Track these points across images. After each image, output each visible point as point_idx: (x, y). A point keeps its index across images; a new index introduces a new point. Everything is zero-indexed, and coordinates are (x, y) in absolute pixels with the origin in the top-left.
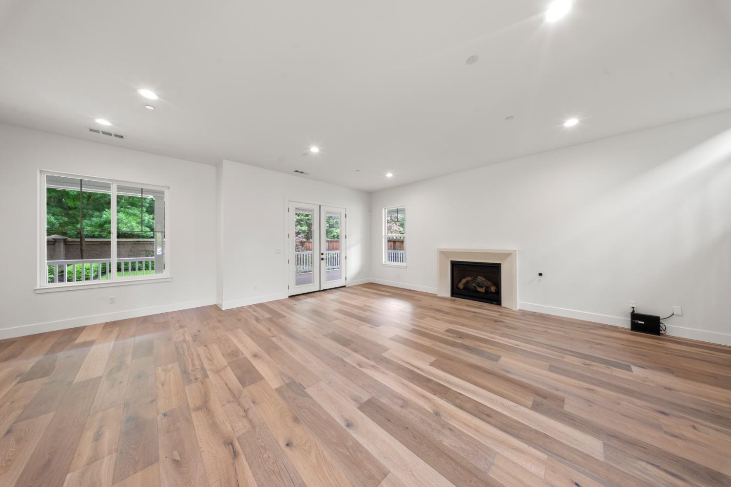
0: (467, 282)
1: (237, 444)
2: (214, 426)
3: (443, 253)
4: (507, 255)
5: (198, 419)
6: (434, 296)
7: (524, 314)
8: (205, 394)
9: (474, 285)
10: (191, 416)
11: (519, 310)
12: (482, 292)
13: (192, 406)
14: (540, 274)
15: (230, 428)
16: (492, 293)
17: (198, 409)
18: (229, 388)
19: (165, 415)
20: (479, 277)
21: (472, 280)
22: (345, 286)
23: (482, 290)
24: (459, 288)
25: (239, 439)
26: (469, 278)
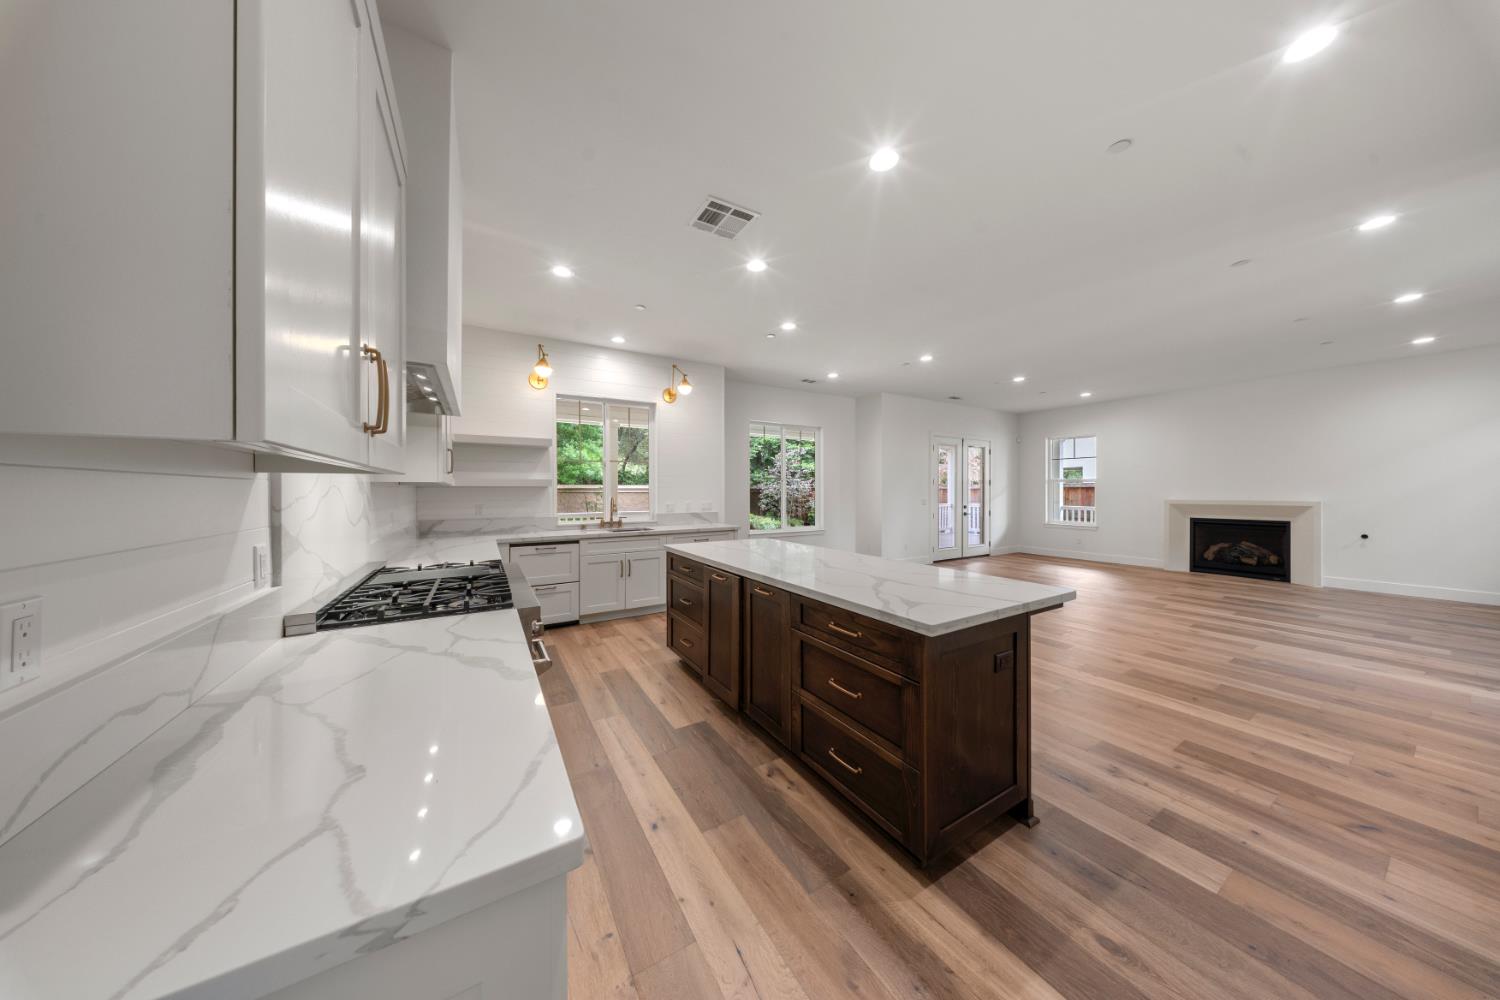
0: (1220, 551)
3: (1178, 507)
4: (1302, 509)
7: (1334, 592)
9: (1236, 554)
11: (1325, 588)
12: (1251, 565)
14: (1365, 537)
16: (1273, 565)
20: (1243, 543)
21: (1229, 547)
22: (988, 555)
23: (1253, 561)
24: (1206, 560)
26: (1226, 545)
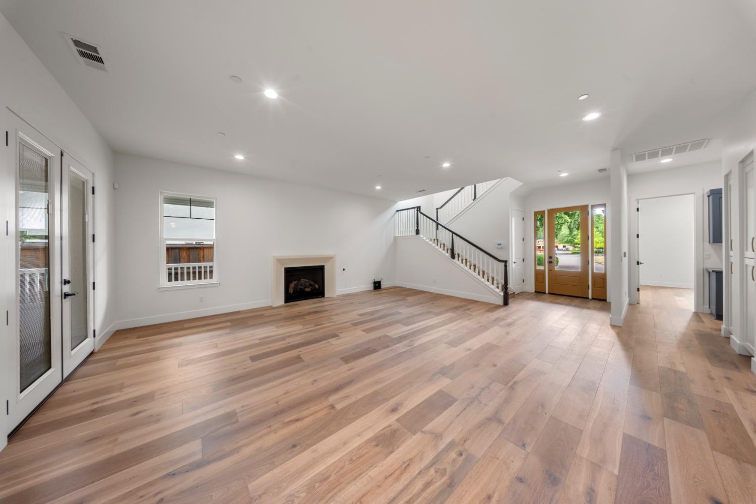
1: (510, 384)
2: (507, 401)
5: (508, 416)
6: (271, 308)
8: (480, 427)
10: (510, 421)
11: (337, 295)
12: (309, 291)
13: (500, 429)
14: (344, 270)
15: (501, 393)
16: (317, 289)
17: (500, 421)
18: (463, 411)
19: (524, 445)
20: (302, 280)
21: (297, 284)
22: (93, 352)
24: (290, 293)
25: (506, 385)
26: (295, 282)
